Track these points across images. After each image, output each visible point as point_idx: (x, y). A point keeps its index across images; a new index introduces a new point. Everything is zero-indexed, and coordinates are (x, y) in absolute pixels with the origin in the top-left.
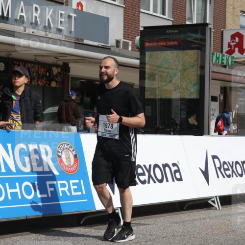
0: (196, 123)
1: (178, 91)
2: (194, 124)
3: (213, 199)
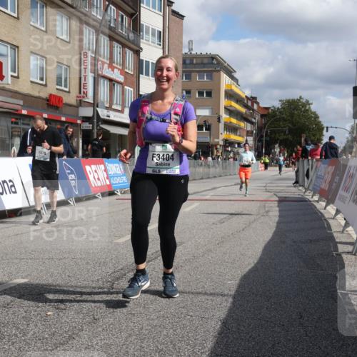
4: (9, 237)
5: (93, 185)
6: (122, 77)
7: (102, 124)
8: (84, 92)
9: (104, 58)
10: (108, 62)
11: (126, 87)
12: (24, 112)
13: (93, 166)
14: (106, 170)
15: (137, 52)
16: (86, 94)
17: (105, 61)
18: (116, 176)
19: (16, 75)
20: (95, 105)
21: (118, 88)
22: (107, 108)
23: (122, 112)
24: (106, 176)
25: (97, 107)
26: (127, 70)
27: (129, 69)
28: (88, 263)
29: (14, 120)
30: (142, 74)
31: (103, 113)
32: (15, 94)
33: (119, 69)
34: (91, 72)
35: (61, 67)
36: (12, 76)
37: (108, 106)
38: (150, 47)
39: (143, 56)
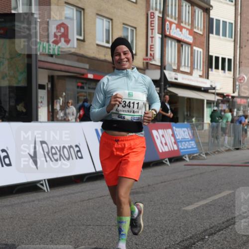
0: (24, 110)
1: (6, 79)
2: (22, 111)
3: (42, 182)
4: (75, 203)
5: (161, 151)
6: (191, 37)
7: (169, 87)
8: (151, 54)
9: (172, 18)
10: (176, 22)
11: (195, 48)
12: (90, 76)
13: (160, 131)
14: (173, 135)
15: (207, 10)
16: (153, 56)
17: (173, 20)
18: (184, 140)
19: (81, 38)
20: (162, 67)
21: (186, 50)
22: (174, 70)
23: (190, 74)
24: (173, 141)
25: (165, 69)
26: (195, 30)
27: (198, 29)
28: (155, 231)
29: (80, 84)
30: (212, 33)
31: (170, 76)
32: (81, 58)
33: (187, 29)
34: (158, 33)
35: (128, 29)
36: (78, 40)
37: (175, 67)
38: (220, 4)
39: (213, 14)
